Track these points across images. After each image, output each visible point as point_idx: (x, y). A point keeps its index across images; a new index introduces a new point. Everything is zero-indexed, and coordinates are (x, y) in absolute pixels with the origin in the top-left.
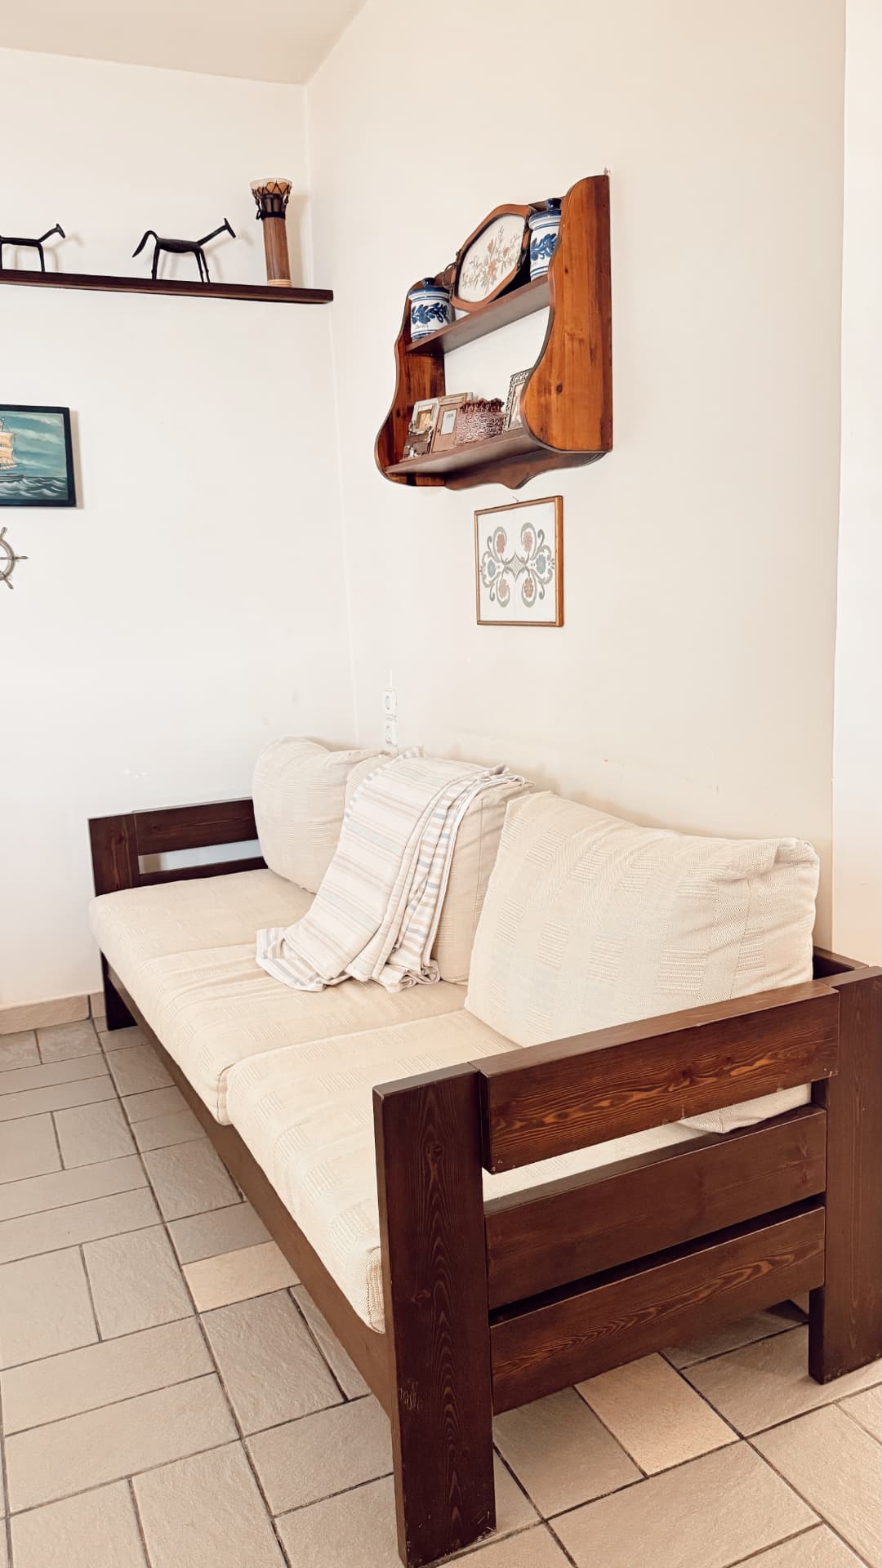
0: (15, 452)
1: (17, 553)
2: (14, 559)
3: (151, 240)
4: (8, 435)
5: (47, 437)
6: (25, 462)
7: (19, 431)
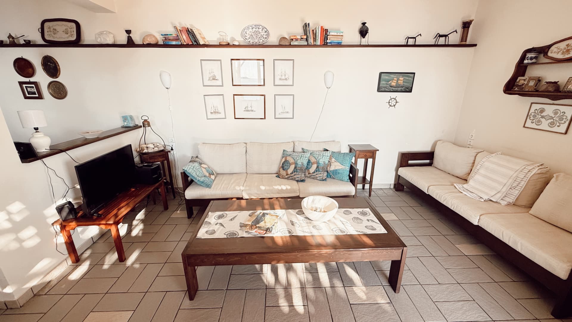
0: (404, 82)
1: (398, 101)
2: (397, 102)
3: (438, 35)
4: (403, 78)
5: (410, 79)
6: (404, 84)
7: (405, 78)
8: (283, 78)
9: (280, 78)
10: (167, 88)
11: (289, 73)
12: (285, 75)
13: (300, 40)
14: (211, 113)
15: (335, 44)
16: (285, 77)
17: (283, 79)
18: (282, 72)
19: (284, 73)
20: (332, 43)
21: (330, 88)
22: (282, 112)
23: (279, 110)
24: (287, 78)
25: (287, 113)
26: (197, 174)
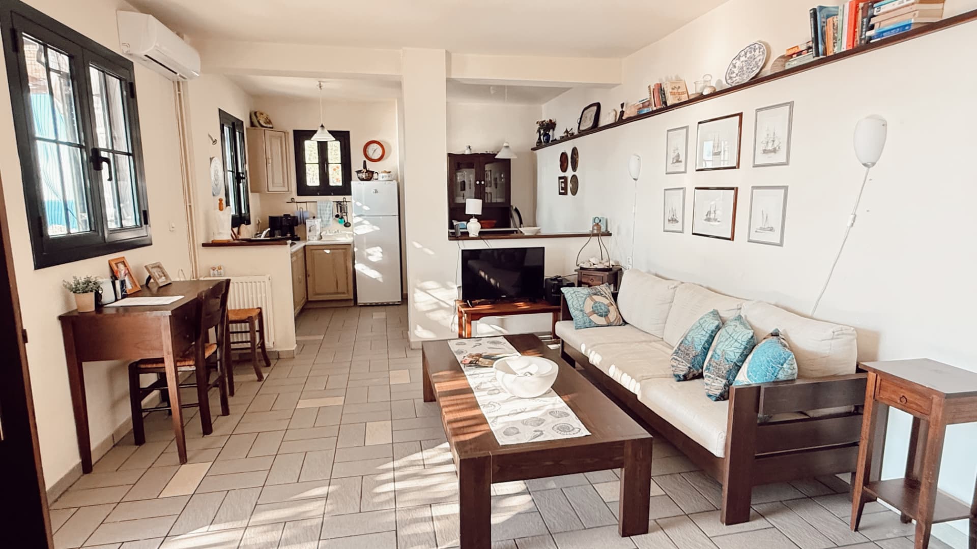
8: (770, 147)
9: (764, 148)
10: (635, 179)
11: (782, 135)
12: (773, 141)
13: (806, 51)
14: (669, 221)
15: (893, 34)
16: (773, 144)
17: (770, 151)
18: (768, 135)
19: (772, 136)
20: (884, 34)
21: (874, 164)
22: (761, 228)
23: (758, 223)
24: (777, 148)
25: (771, 230)
26: (574, 303)
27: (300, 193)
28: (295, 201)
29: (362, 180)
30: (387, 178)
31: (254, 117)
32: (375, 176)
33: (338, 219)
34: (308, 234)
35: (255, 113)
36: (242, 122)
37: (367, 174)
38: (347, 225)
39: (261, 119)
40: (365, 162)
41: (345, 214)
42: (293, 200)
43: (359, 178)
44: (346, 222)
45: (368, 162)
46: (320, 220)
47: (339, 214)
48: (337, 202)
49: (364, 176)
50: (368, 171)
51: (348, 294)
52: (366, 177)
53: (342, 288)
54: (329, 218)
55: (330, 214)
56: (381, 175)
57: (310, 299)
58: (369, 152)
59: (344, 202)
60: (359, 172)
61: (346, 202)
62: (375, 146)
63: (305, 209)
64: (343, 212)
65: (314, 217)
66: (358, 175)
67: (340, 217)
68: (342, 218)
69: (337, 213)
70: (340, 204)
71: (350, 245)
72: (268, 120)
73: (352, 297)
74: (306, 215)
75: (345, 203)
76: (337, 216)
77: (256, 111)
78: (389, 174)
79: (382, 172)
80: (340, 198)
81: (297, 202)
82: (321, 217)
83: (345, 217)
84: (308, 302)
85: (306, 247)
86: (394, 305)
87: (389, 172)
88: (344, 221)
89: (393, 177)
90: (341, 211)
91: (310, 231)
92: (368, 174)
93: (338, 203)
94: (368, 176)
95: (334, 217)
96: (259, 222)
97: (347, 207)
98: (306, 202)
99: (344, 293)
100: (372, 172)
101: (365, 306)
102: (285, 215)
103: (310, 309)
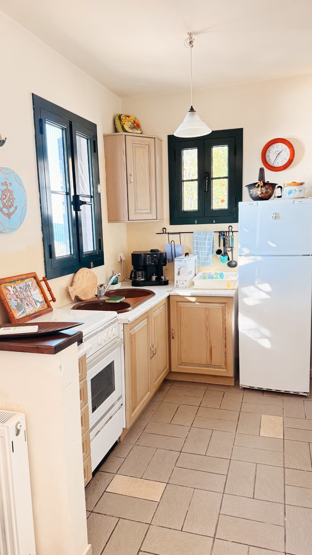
27: (173, 222)
28: (167, 232)
29: (257, 198)
30: (298, 194)
31: (118, 121)
32: (277, 192)
33: (219, 256)
34: (176, 277)
35: (120, 117)
36: (95, 126)
37: (263, 189)
38: (232, 265)
39: (126, 123)
40: (262, 171)
41: (229, 249)
42: (164, 231)
43: (251, 196)
44: (231, 259)
45: (267, 171)
46: (196, 257)
47: (222, 248)
48: (219, 232)
49: (259, 193)
50: (265, 184)
51: (226, 368)
52: (262, 193)
53: (218, 359)
54: (208, 254)
55: (209, 250)
56: (286, 190)
57: (173, 370)
58: (271, 157)
59: (229, 232)
60: (251, 186)
61: (233, 232)
62: (281, 146)
63: (177, 243)
64: (227, 245)
65: (187, 254)
66: (250, 191)
67: (223, 252)
68: (226, 254)
69: (218, 248)
70: (224, 235)
71: (232, 297)
72: (135, 125)
73: (231, 374)
74: (179, 250)
75: (231, 233)
76: (219, 252)
77: (121, 113)
78: (300, 187)
79: (289, 185)
80: (224, 227)
81: (168, 233)
82: (198, 253)
83: (230, 254)
84: (170, 372)
85: (171, 298)
86: (296, 395)
87: (302, 184)
88: (229, 259)
89: (306, 191)
90: (224, 245)
91: (179, 273)
92: (267, 189)
93: (222, 234)
94: (266, 192)
95: (215, 253)
96: (121, 260)
97: (232, 239)
98: (179, 233)
99: (220, 367)
100: (273, 186)
101: (251, 390)
102: (152, 251)
103: (175, 381)
